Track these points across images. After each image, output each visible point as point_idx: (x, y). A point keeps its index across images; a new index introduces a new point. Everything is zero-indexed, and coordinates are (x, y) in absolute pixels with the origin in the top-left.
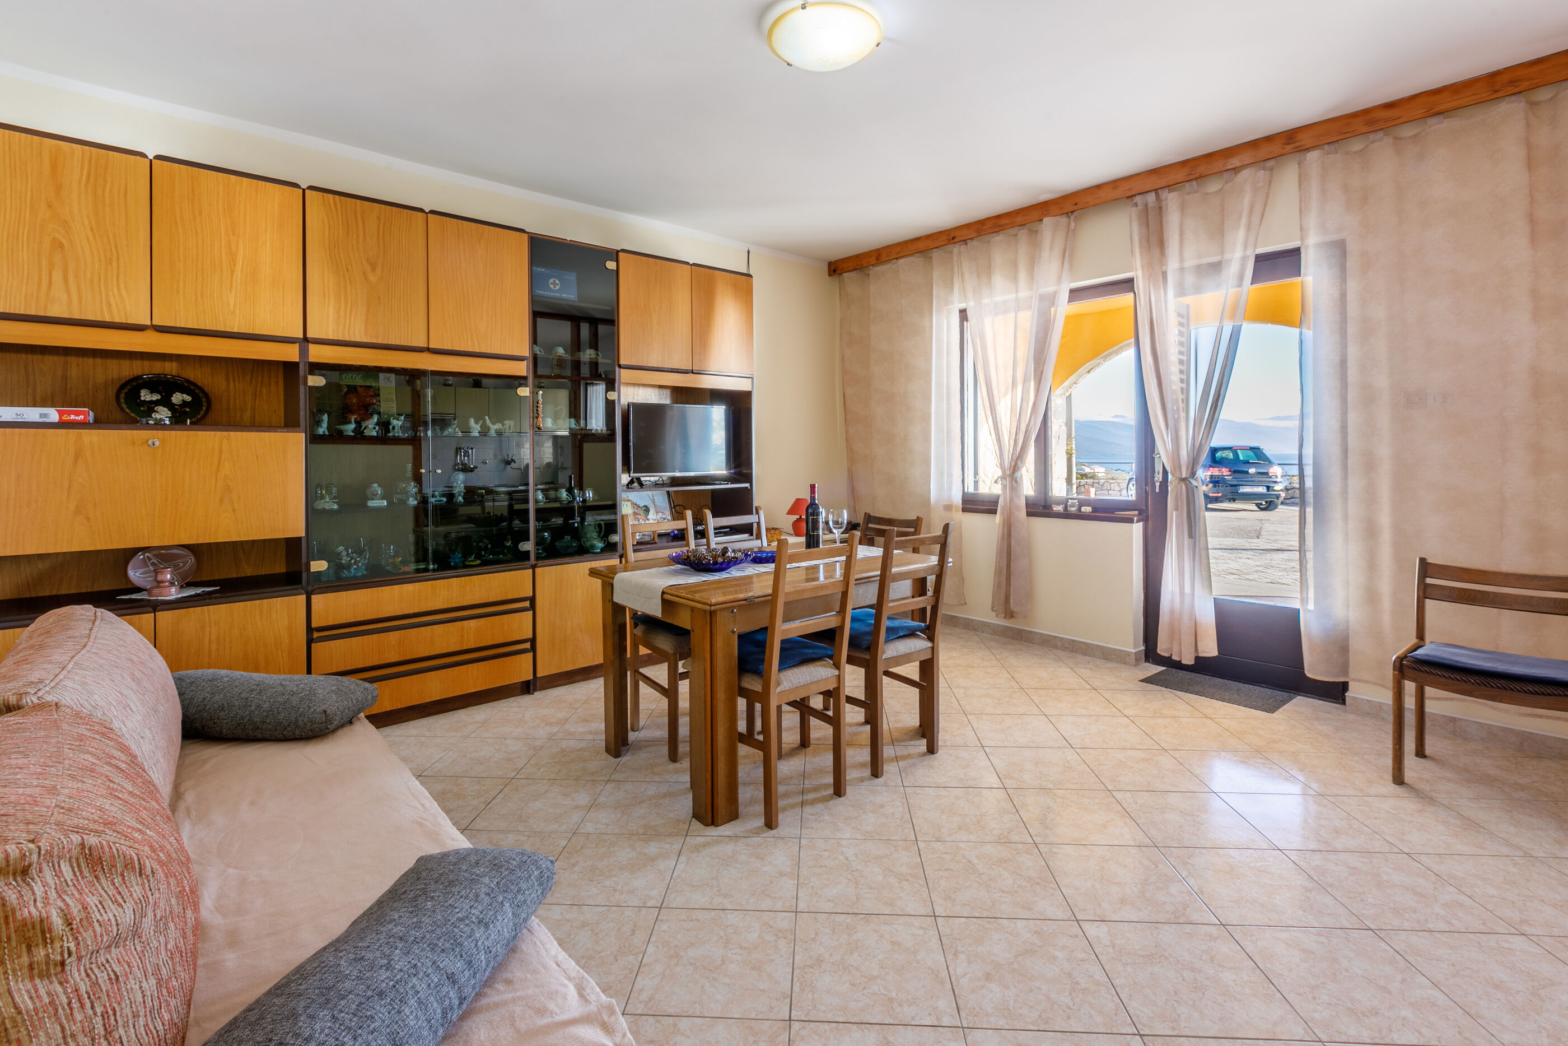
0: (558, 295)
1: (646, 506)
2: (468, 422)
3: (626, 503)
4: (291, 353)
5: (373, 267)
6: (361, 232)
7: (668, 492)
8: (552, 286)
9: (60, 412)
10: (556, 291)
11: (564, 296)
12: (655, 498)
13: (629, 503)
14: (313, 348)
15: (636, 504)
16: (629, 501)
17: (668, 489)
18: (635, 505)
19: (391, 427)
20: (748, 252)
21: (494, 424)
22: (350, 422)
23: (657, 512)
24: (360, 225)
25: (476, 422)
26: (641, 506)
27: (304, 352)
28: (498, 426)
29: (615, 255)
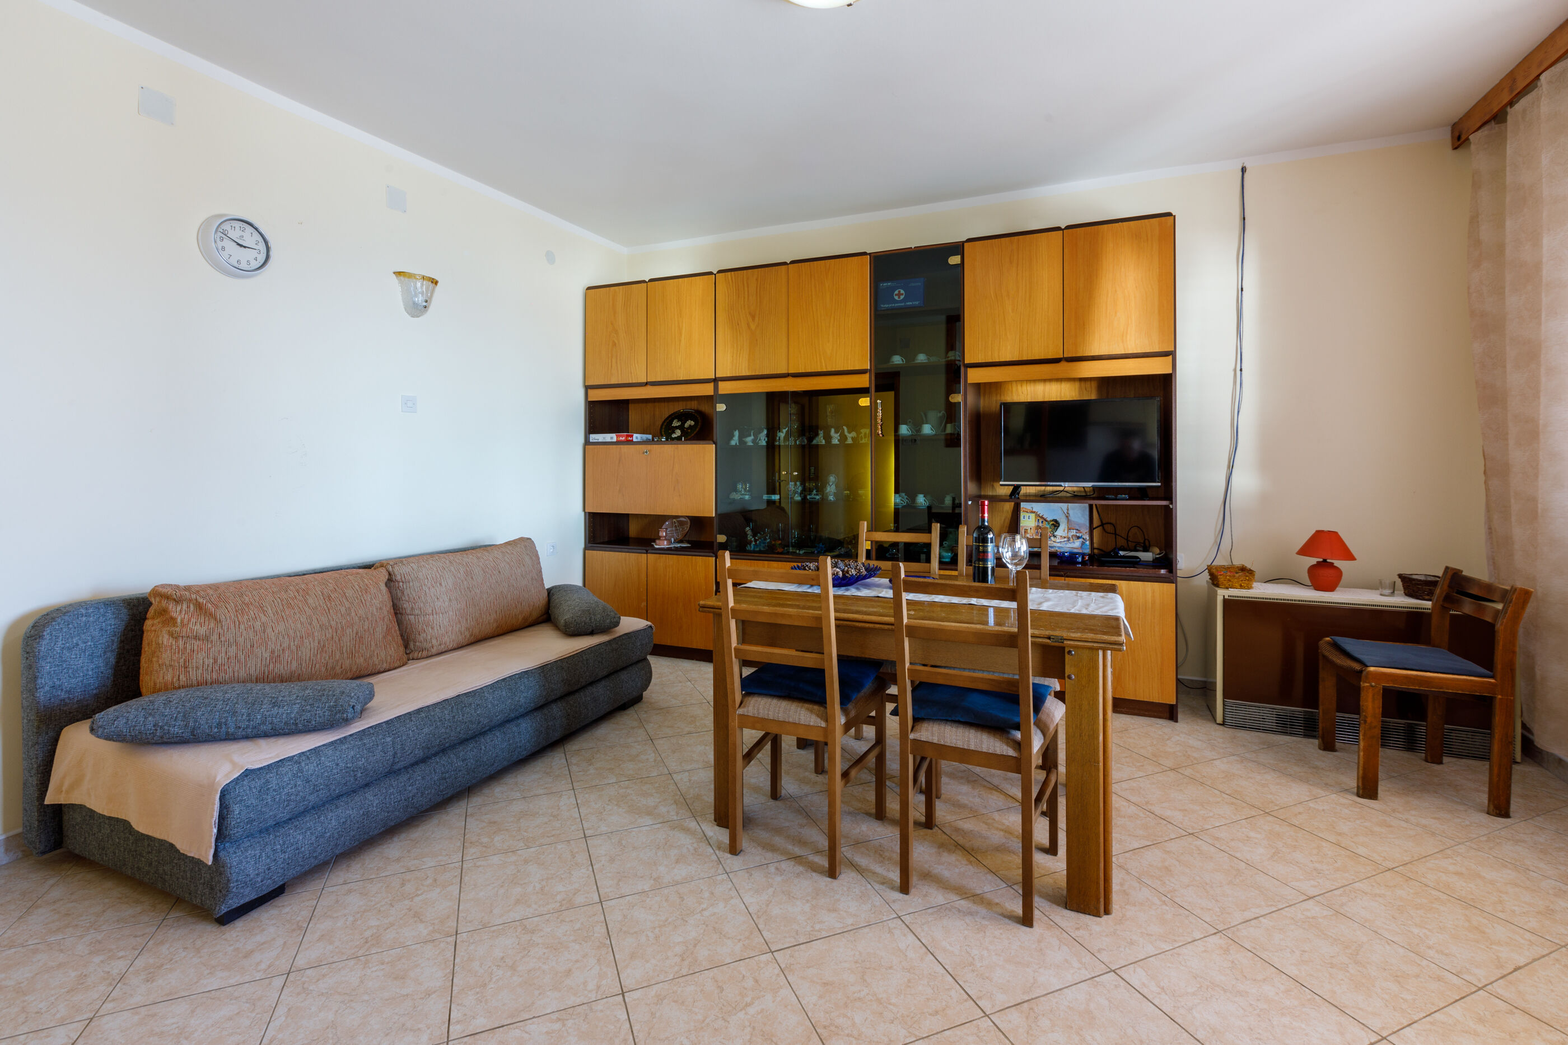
0: (903, 304)
1: (1056, 521)
2: (830, 432)
3: (1027, 515)
4: (708, 390)
5: (753, 317)
6: (746, 293)
7: (1091, 507)
8: (896, 298)
9: (617, 436)
10: (901, 302)
11: (909, 303)
12: (1071, 512)
13: (1033, 516)
14: (721, 384)
15: (1042, 517)
16: (1032, 512)
17: (1094, 502)
18: (1040, 518)
19: (777, 438)
20: (1244, 170)
21: (849, 432)
22: (750, 436)
23: (1069, 529)
24: (746, 289)
25: (836, 432)
26: (1048, 519)
27: (716, 388)
28: (854, 434)
29: (957, 248)
